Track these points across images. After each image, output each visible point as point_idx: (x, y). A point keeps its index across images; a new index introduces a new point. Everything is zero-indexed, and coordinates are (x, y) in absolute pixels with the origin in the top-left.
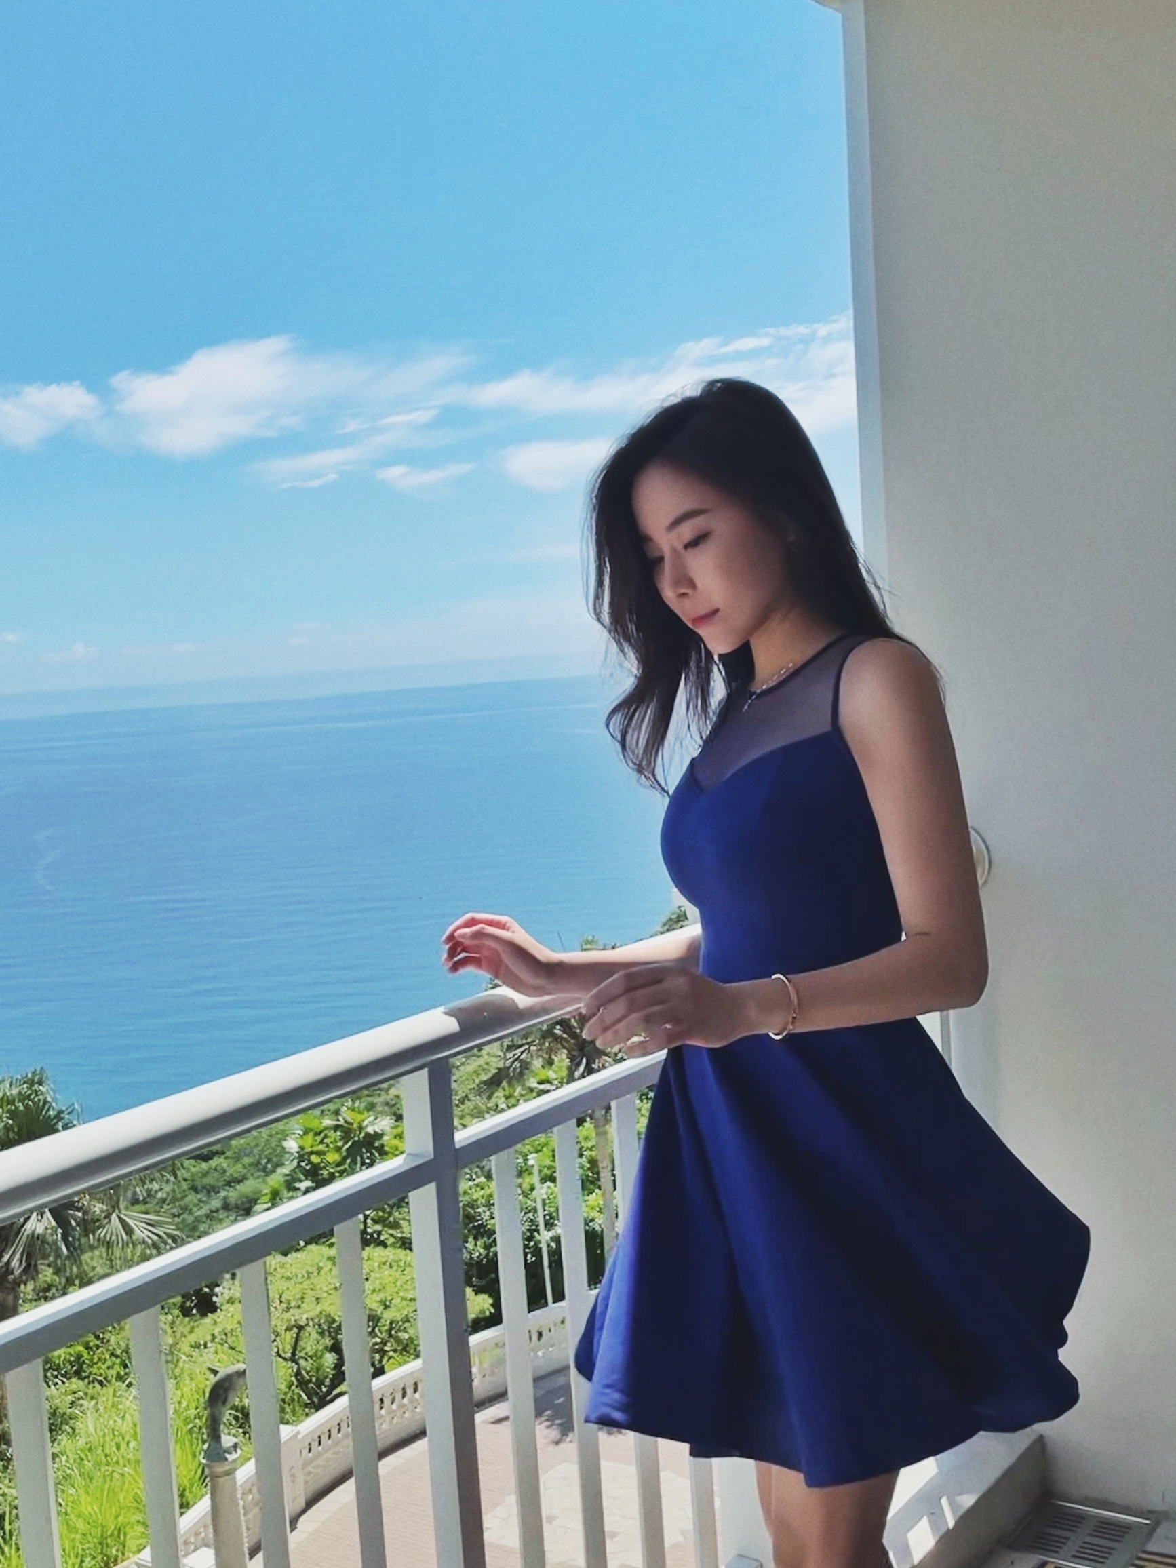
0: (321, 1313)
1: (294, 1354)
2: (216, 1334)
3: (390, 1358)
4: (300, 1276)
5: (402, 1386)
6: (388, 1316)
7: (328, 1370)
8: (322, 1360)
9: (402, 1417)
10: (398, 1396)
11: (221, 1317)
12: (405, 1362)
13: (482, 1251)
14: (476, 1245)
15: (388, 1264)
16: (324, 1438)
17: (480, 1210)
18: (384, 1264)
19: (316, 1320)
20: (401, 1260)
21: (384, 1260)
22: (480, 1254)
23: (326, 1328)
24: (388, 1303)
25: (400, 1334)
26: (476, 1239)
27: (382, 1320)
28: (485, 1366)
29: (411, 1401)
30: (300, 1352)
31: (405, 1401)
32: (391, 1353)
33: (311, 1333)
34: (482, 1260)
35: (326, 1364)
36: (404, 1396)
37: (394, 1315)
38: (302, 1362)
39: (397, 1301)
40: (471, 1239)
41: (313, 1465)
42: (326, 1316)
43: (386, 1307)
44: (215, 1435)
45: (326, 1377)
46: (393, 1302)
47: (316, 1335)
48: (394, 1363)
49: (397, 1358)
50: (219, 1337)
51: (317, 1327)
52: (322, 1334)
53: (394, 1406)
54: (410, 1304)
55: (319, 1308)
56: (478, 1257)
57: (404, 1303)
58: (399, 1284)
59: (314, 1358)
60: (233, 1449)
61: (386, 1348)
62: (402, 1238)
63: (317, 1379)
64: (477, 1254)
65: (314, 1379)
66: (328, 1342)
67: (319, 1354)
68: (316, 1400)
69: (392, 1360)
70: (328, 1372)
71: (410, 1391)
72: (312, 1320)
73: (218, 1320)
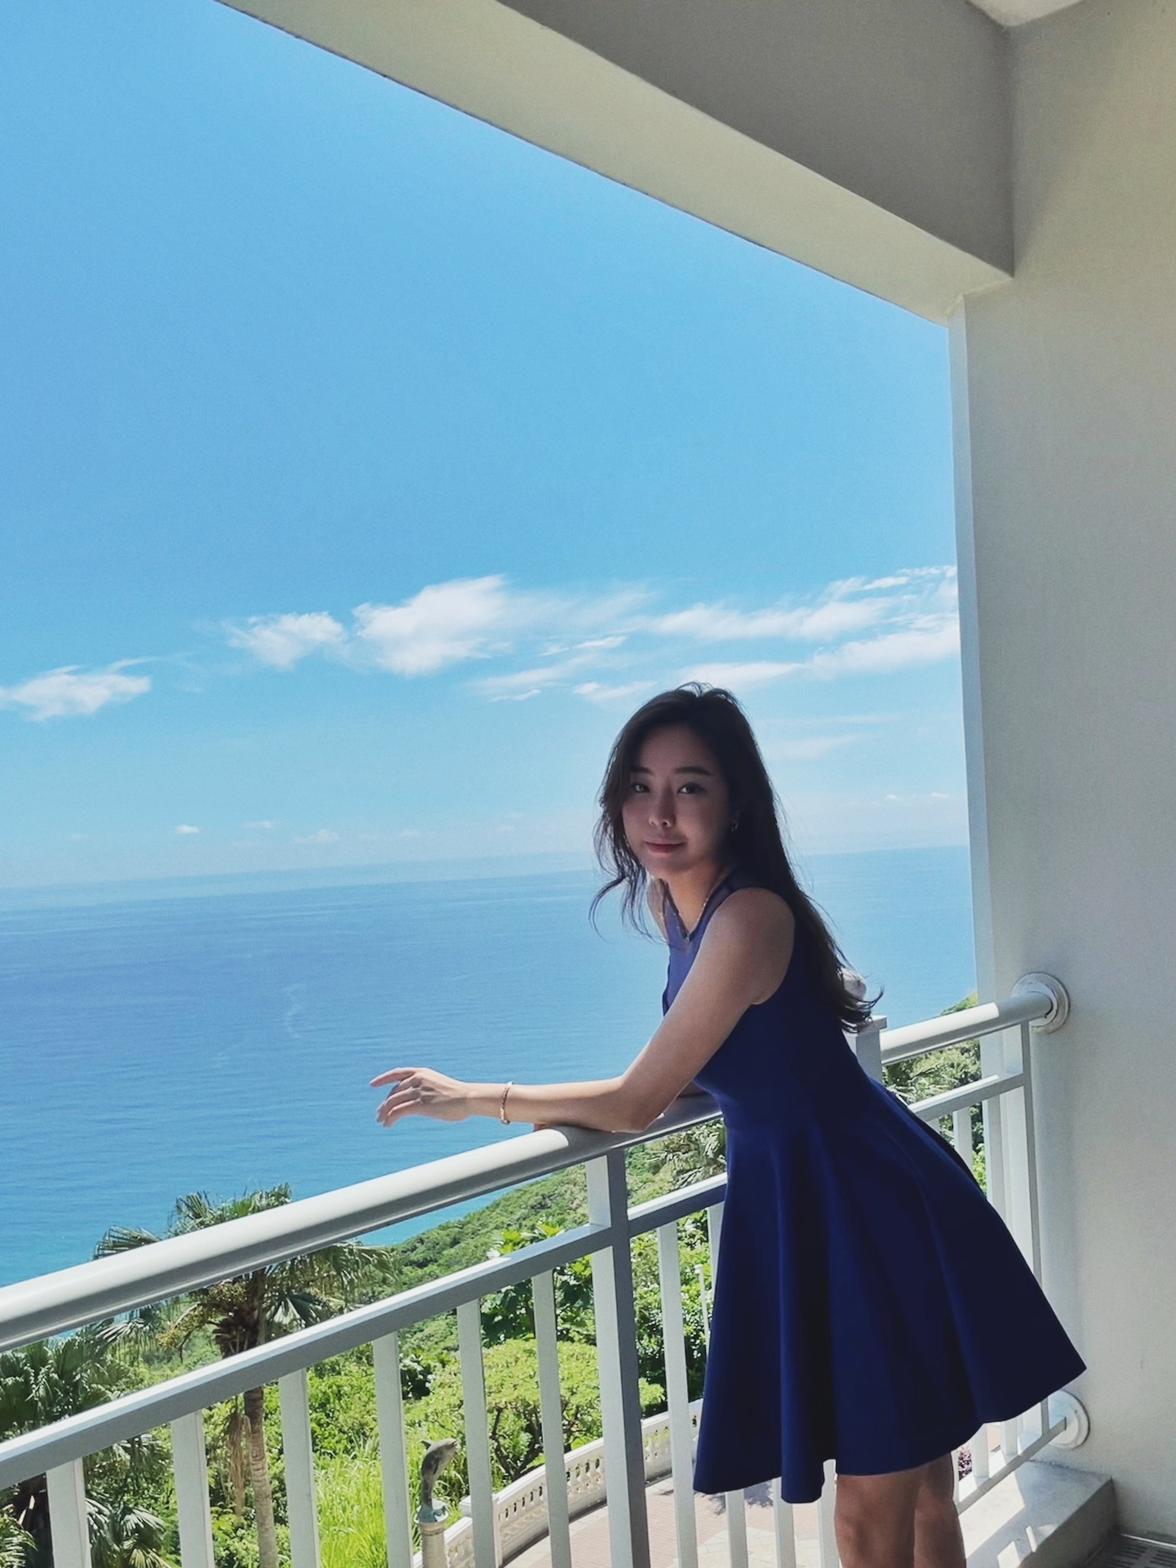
0: (518, 1397)
1: (494, 1433)
2: (429, 1414)
3: (576, 1438)
4: (500, 1366)
5: (586, 1462)
6: (574, 1401)
7: (523, 1447)
8: (519, 1439)
9: (585, 1488)
10: (583, 1469)
11: (434, 1399)
12: (589, 1441)
13: (655, 1347)
14: (650, 1342)
15: (575, 1356)
16: (519, 1505)
17: (653, 1312)
18: (572, 1356)
19: (514, 1404)
20: (586, 1354)
21: (571, 1353)
22: (654, 1350)
23: (522, 1411)
24: (574, 1390)
25: (584, 1417)
26: (650, 1336)
27: (570, 1405)
28: (657, 1445)
29: (593, 1475)
30: (500, 1431)
31: (589, 1474)
32: (577, 1434)
33: (509, 1414)
34: (655, 1355)
35: (521, 1442)
36: (588, 1469)
37: (579, 1400)
38: (501, 1440)
39: (582, 1389)
40: (646, 1337)
41: (510, 1527)
42: (522, 1400)
43: (573, 1393)
44: (426, 1499)
45: (521, 1454)
46: (579, 1389)
47: (512, 1416)
48: (578, 1443)
49: (582, 1438)
50: (431, 1417)
51: (514, 1410)
52: (518, 1416)
53: (579, 1479)
54: (593, 1391)
55: (516, 1393)
56: (652, 1353)
57: (589, 1390)
58: (584, 1373)
59: (511, 1437)
60: (441, 1511)
61: (573, 1429)
62: (586, 1335)
63: (514, 1456)
64: (651, 1350)
65: (511, 1456)
66: (524, 1423)
67: (515, 1433)
68: (512, 1473)
69: (577, 1440)
70: (523, 1450)
71: (592, 1466)
72: (510, 1403)
73: (431, 1402)
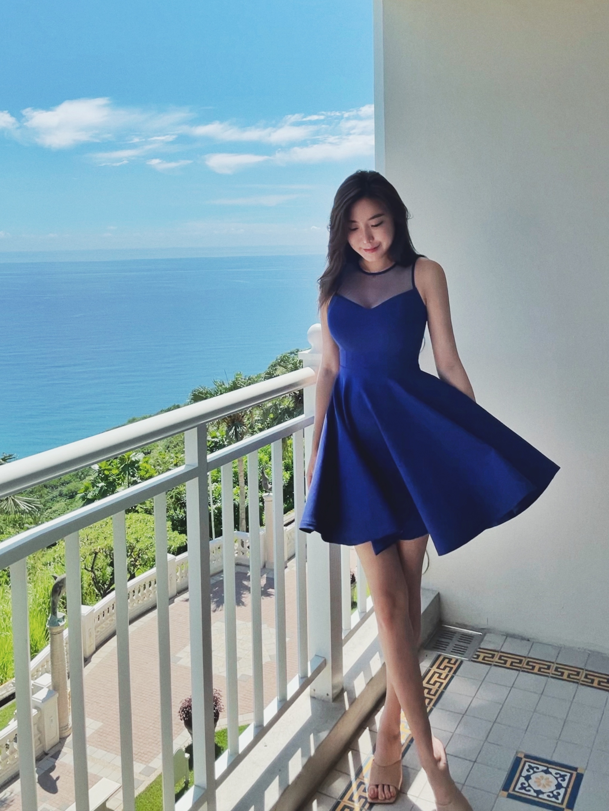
0: (107, 545)
1: (92, 568)
2: (56, 558)
3: (138, 569)
4: (97, 527)
5: (144, 584)
6: (138, 546)
7: (108, 576)
8: (106, 571)
9: (143, 600)
10: (142, 589)
11: (59, 548)
12: (145, 571)
13: (183, 514)
14: (180, 511)
15: (139, 521)
16: (106, 612)
17: (183, 495)
18: (138, 520)
19: (104, 549)
20: (145, 519)
22: (183, 516)
23: (109, 553)
24: (138, 539)
25: (144, 556)
26: (180, 508)
27: (136, 549)
29: (148, 592)
30: (95, 566)
31: (145, 591)
32: (139, 566)
33: (101, 556)
34: (183, 518)
35: (107, 573)
36: (145, 588)
37: (141, 545)
38: (96, 572)
39: (143, 538)
40: (178, 509)
41: (100, 627)
42: (109, 547)
43: (138, 541)
44: (53, 612)
45: (107, 580)
46: (141, 539)
47: (103, 557)
48: (139, 572)
49: (142, 569)
51: (104, 553)
52: (106, 556)
53: (140, 594)
54: (149, 540)
55: (106, 543)
56: (181, 517)
57: (146, 539)
58: (144, 530)
59: (102, 570)
60: (62, 619)
61: (137, 563)
62: (146, 509)
63: (103, 581)
65: (101, 581)
66: (109, 561)
67: (104, 567)
68: (102, 592)
70: (108, 577)
71: (147, 586)
72: (102, 549)
73: (57, 550)
